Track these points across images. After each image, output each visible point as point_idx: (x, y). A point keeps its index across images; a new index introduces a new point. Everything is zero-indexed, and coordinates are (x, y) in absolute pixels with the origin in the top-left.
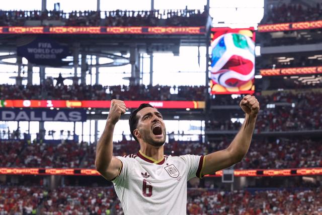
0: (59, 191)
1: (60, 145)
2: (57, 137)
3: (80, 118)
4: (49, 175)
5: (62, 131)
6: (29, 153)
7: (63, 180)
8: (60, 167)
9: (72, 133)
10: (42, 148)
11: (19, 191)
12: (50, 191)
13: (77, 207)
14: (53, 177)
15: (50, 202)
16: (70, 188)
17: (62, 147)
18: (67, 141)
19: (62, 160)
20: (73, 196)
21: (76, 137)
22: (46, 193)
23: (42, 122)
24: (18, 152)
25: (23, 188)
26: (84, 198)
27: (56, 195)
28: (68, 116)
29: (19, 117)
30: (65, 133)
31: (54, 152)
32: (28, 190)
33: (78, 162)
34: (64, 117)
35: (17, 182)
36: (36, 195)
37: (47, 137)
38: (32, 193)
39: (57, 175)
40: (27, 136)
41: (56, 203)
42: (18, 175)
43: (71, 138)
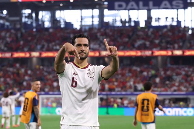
0: (166, 70)
1: (165, 30)
2: (162, 23)
3: (182, 6)
4: (156, 57)
5: (167, 18)
6: (139, 37)
7: (168, 60)
8: (165, 49)
9: (175, 20)
10: (150, 33)
11: (130, 71)
12: (157, 70)
13: (181, 84)
14: (160, 58)
15: (158, 80)
16: (175, 67)
17: (166, 32)
18: (172, 26)
19: (168, 43)
20: (178, 74)
21: (179, 22)
22: (153, 72)
23: (149, 11)
24: (129, 37)
25: (135, 68)
26: (187, 76)
27: (162, 73)
28: (171, 5)
29: (129, 7)
30: (170, 20)
31: (160, 36)
32: (138, 69)
33: (181, 44)
34: (168, 5)
35: (128, 62)
36: (145, 74)
37: (154, 23)
38: (142, 72)
39: (163, 56)
40: (137, 23)
41: (163, 80)
42: (130, 57)
43: (175, 24)
